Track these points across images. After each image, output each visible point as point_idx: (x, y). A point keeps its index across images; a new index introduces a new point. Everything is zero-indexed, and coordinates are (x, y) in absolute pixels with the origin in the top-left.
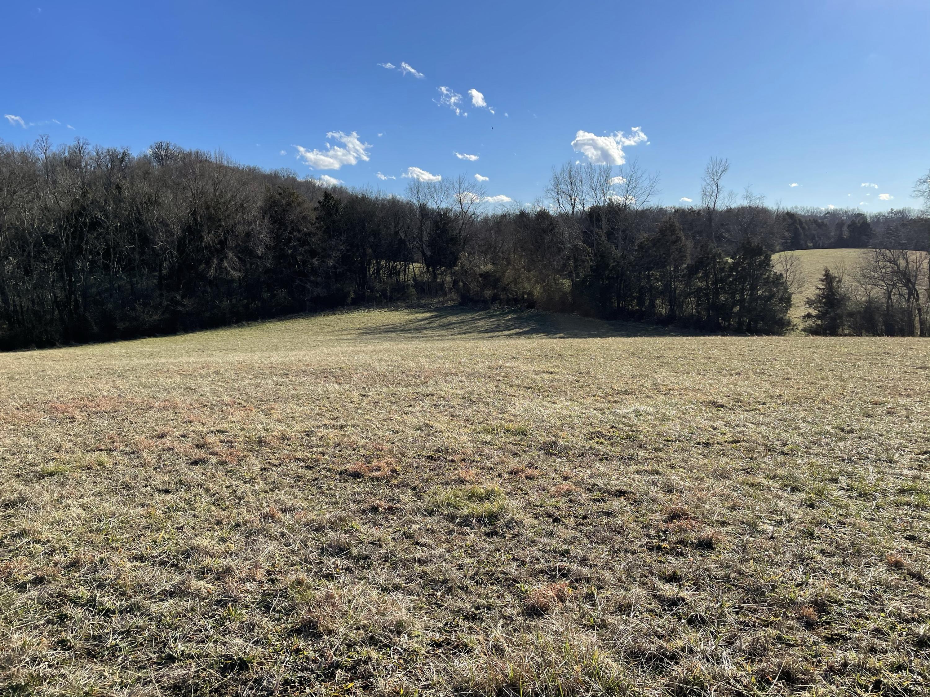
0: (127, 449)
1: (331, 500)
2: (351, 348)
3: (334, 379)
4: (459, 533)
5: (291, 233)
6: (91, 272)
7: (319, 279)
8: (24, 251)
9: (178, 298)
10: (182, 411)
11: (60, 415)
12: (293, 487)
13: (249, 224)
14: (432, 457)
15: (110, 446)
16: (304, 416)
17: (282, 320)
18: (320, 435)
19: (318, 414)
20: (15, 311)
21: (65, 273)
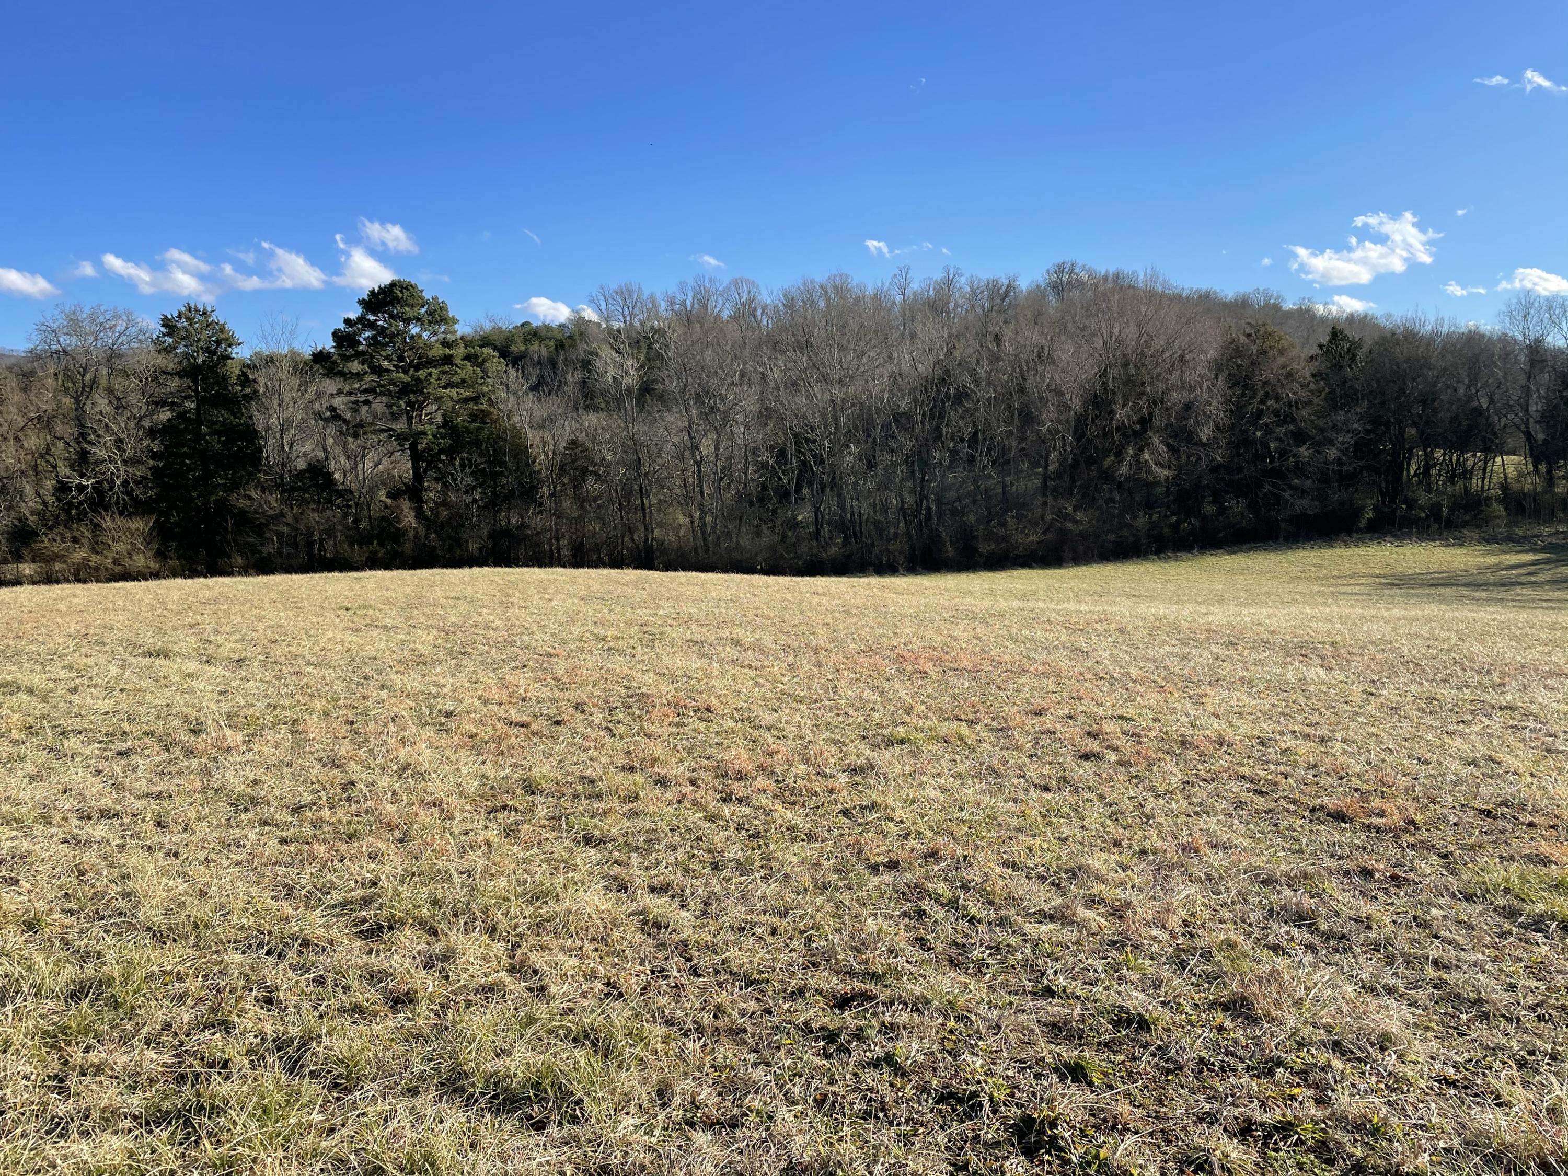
0: (994, 723)
1: (1293, 847)
2: (1358, 610)
3: (1319, 661)
4: (1520, 940)
5: (1262, 402)
6: (950, 467)
7: (1308, 483)
8: (869, 436)
9: (1070, 509)
10: (1068, 682)
11: (909, 668)
12: (1231, 816)
13: (1191, 389)
14: (1489, 812)
15: (971, 717)
16: (1259, 714)
17: (1234, 553)
18: (1284, 746)
19: (1283, 714)
20: (852, 520)
21: (916, 468)
